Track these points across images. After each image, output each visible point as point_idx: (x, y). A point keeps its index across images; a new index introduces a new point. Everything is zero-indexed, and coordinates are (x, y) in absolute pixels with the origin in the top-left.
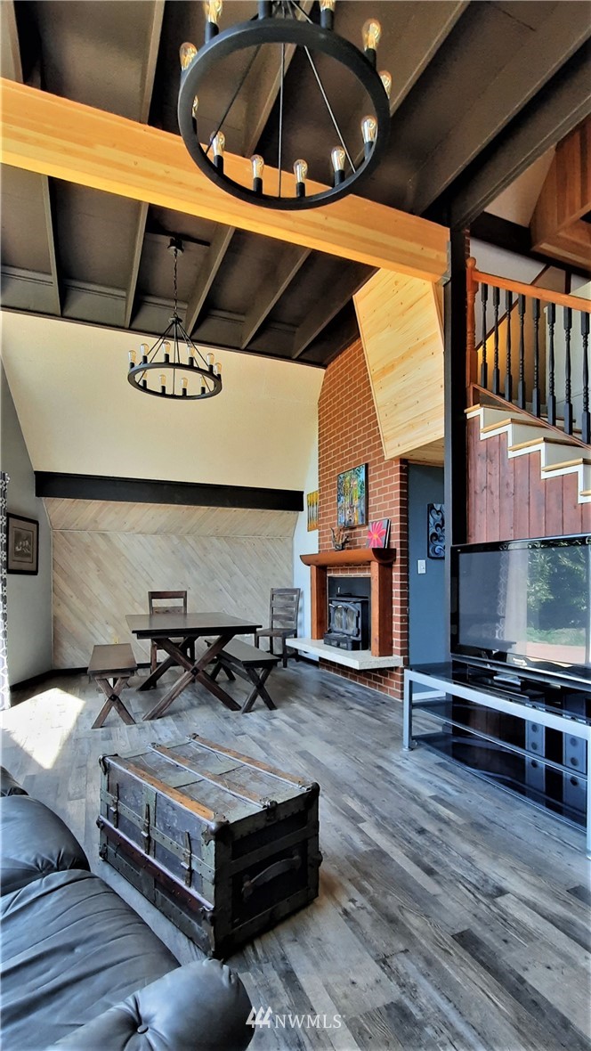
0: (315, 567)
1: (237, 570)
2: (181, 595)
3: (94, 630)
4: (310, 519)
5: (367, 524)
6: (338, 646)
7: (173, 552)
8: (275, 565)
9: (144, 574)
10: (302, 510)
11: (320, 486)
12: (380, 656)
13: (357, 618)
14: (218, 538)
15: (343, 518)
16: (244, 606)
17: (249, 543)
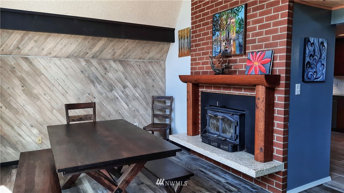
0: (191, 84)
1: (128, 84)
2: (92, 105)
3: (21, 133)
4: (180, 49)
5: (245, 54)
6: (219, 147)
7: (82, 71)
8: (153, 80)
9: (60, 88)
10: (174, 42)
11: (192, 23)
12: (264, 162)
13: (236, 127)
14: (115, 61)
15: (218, 48)
16: (133, 109)
17: (136, 64)
